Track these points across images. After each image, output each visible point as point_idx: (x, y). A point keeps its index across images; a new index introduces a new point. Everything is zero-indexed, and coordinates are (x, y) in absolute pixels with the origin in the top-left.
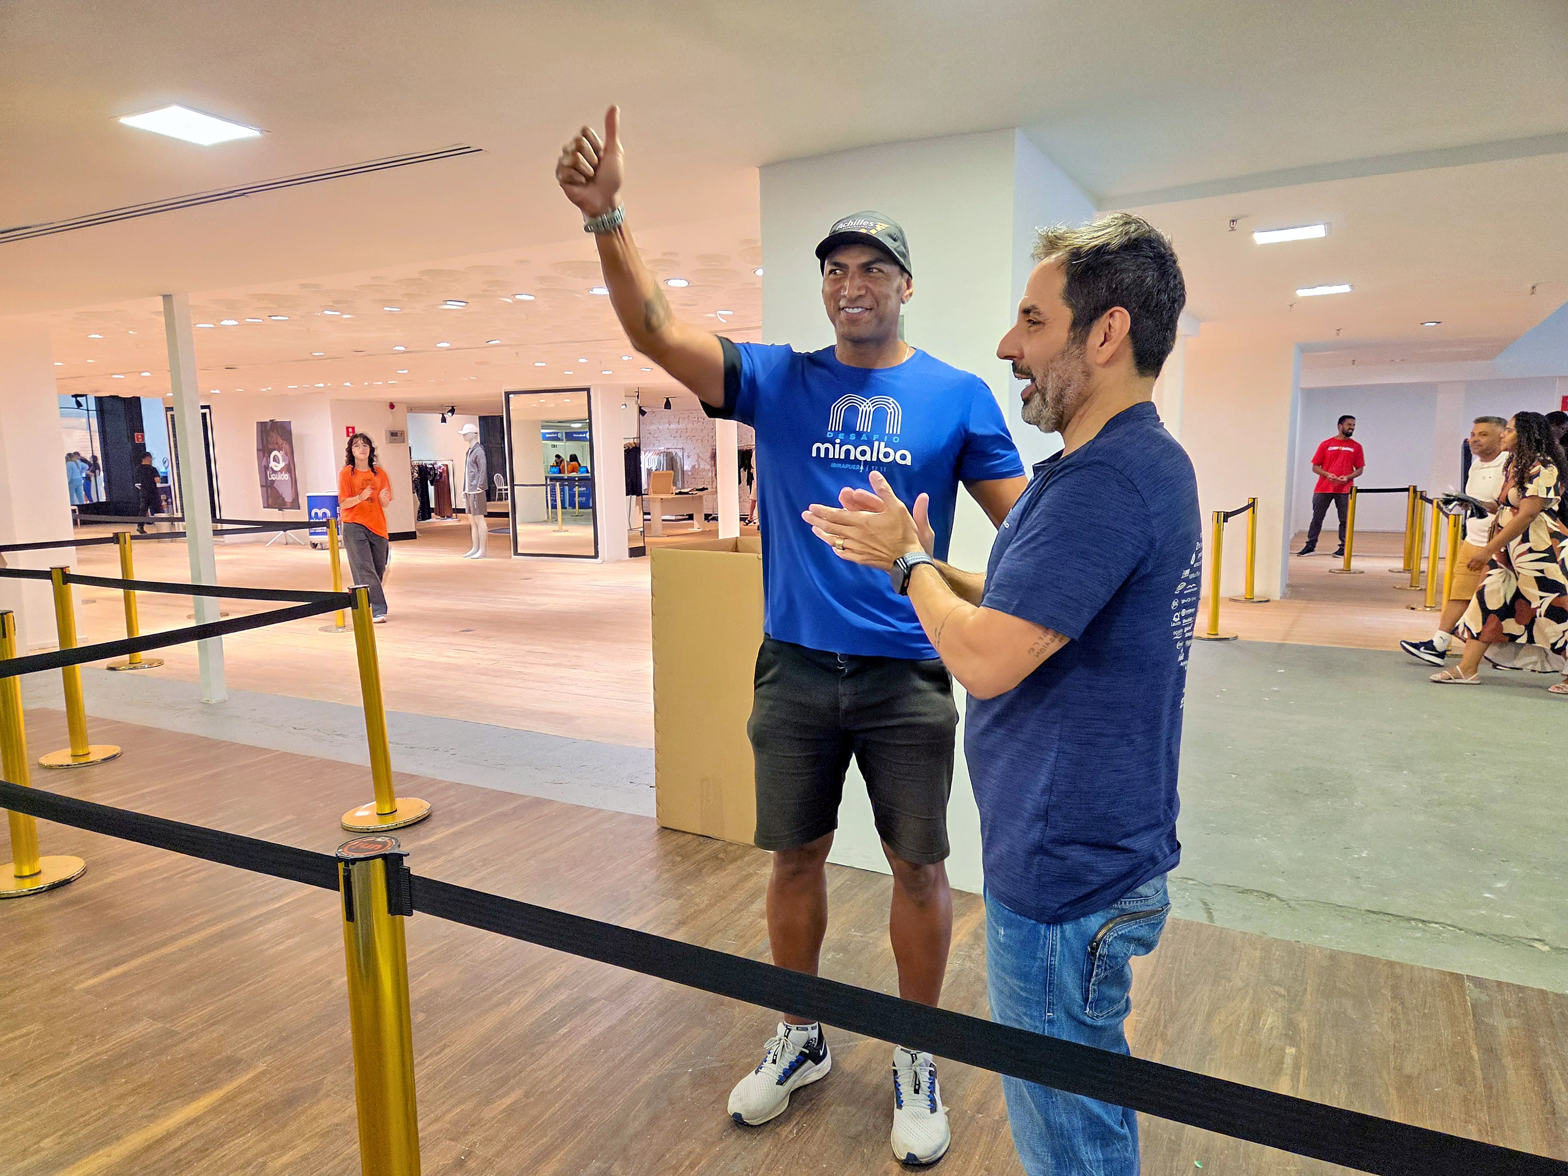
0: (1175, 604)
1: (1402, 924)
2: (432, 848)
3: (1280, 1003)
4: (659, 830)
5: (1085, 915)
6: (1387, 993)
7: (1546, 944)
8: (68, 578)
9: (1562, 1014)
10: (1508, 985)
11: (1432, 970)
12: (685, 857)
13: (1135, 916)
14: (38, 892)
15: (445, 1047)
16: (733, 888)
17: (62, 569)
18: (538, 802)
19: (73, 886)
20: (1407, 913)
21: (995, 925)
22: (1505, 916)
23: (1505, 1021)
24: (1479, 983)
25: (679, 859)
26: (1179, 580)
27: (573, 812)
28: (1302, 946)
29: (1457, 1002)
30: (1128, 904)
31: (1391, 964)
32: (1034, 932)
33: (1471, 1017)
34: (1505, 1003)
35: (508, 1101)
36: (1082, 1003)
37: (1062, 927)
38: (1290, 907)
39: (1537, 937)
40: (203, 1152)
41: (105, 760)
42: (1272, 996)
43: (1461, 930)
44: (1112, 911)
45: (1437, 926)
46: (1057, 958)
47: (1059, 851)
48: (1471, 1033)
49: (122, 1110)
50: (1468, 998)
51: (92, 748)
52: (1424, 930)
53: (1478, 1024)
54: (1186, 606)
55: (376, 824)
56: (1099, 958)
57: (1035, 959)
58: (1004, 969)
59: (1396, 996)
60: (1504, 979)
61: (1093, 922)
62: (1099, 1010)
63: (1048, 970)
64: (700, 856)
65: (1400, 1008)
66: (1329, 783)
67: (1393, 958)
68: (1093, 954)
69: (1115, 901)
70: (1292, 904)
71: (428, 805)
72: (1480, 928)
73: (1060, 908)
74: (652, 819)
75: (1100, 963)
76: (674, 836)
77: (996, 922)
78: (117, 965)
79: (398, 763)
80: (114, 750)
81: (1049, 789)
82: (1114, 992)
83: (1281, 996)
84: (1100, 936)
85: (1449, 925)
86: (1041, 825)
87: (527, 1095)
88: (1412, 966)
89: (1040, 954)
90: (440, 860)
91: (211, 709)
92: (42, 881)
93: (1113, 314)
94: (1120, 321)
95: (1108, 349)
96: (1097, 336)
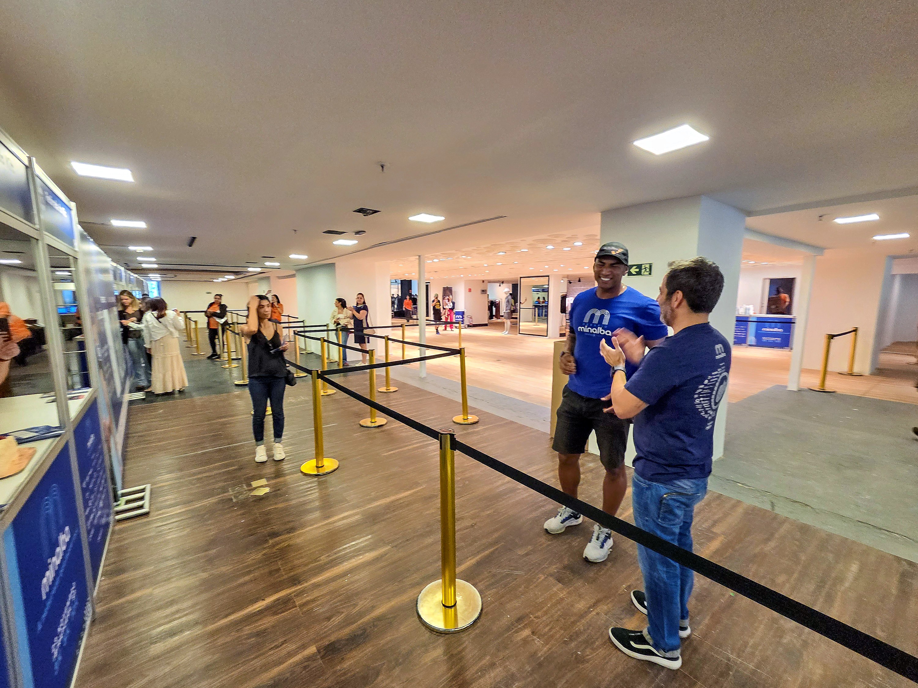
1: (875, 530)
2: (477, 432)
8: (389, 339)
11: (884, 552)
14: (375, 427)
15: (473, 492)
17: (387, 336)
18: (512, 422)
19: (384, 427)
20: (881, 526)
29: (893, 568)
33: (898, 576)
35: (489, 512)
36: (658, 517)
38: (816, 512)
40: (408, 505)
41: (394, 392)
43: (910, 539)
45: (897, 535)
46: (649, 500)
49: (390, 490)
50: (901, 568)
51: (390, 388)
52: (888, 535)
53: (902, 580)
55: (462, 422)
56: (664, 504)
57: (642, 499)
63: (646, 504)
66: (861, 463)
67: (864, 543)
68: (661, 502)
70: (818, 511)
71: (478, 418)
79: (470, 403)
80: (397, 389)
82: (670, 517)
84: (664, 497)
85: (904, 536)
87: (494, 512)
90: (479, 437)
91: (422, 379)
92: (377, 424)
93: (678, 292)
94: (679, 295)
95: (676, 304)
96: (674, 298)
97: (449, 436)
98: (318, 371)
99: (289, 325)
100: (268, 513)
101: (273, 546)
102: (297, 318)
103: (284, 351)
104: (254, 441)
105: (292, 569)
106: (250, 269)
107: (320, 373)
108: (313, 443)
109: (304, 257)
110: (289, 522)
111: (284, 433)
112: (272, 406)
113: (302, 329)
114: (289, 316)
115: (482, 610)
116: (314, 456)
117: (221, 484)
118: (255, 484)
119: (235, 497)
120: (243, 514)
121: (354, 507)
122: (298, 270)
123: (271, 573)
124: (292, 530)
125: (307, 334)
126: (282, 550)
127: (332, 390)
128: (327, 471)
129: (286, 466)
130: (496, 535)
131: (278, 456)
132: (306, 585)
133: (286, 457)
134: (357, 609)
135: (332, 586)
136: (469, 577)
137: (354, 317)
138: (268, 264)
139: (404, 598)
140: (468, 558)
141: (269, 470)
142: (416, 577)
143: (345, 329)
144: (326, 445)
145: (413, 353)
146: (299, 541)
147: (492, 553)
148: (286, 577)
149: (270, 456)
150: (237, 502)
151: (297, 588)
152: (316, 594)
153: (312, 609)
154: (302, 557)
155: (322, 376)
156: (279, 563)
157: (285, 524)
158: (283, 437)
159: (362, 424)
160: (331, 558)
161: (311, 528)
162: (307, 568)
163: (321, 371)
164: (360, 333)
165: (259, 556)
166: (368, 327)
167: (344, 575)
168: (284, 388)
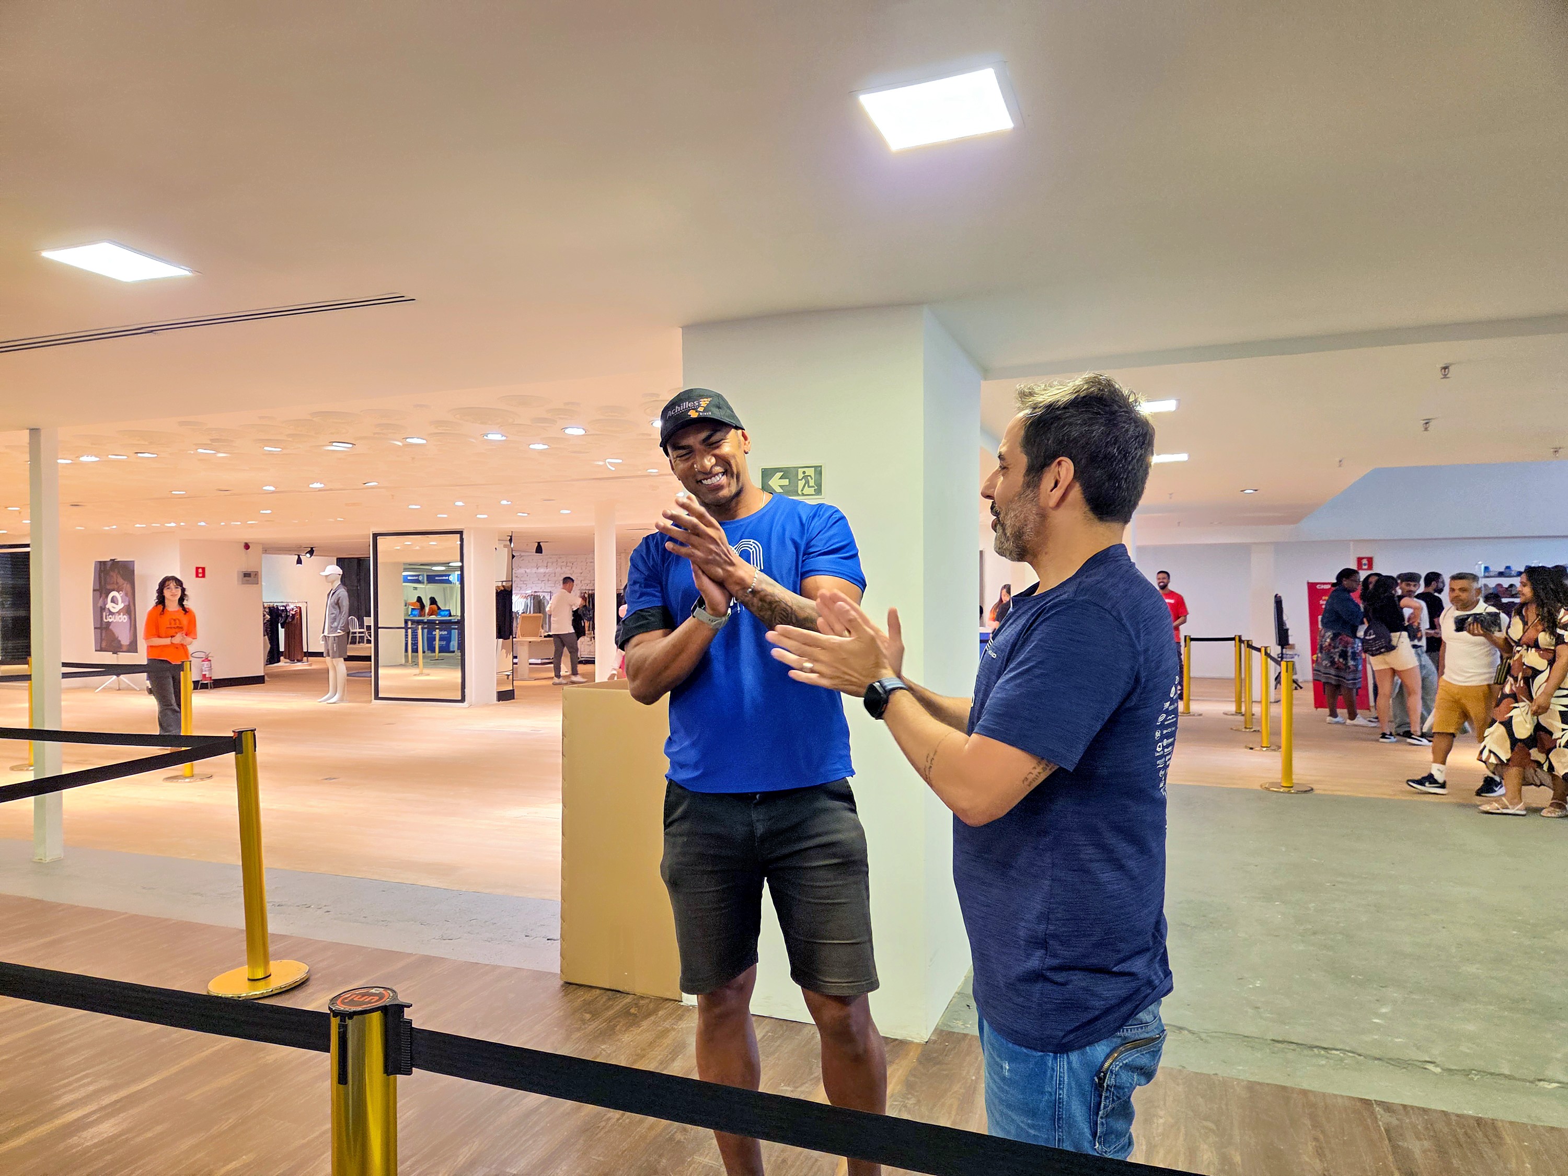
0: (1158, 734)
1: (1306, 1052)
3: (1212, 1139)
4: (562, 986)
5: (1090, 1043)
6: (1308, 1122)
7: (1437, 1066)
9: (1466, 1133)
10: (1412, 1107)
11: (1342, 1096)
12: (595, 1015)
13: (1137, 1044)
16: (651, 1044)
20: (1309, 1042)
21: (998, 1059)
22: (1397, 1040)
23: (1418, 1143)
24: (1388, 1107)
25: (588, 1016)
26: (1161, 711)
27: (469, 970)
28: (1221, 1079)
29: (1371, 1128)
30: (1129, 1032)
31: (1305, 1093)
32: (1042, 1063)
33: (1387, 1142)
34: (1414, 1126)
36: (1091, 1138)
37: (1068, 1057)
38: (1202, 1040)
39: (1428, 1059)
42: (1202, 1131)
43: (1360, 1055)
44: (1115, 1040)
45: (1338, 1052)
46: (1065, 1091)
47: (1059, 977)
48: (1390, 1158)
50: (1380, 1123)
52: (1327, 1058)
53: (1395, 1148)
54: (1167, 736)
55: (246, 992)
56: (1107, 1089)
57: (1043, 1093)
58: (1009, 1106)
59: (1316, 1125)
60: (1407, 1102)
61: (1099, 1050)
62: (1108, 1145)
63: (1056, 1105)
64: (610, 1013)
65: (1321, 1137)
66: (1212, 916)
67: (1305, 1086)
68: (1101, 1085)
69: (1118, 1029)
70: (1203, 1036)
71: (306, 968)
72: (1377, 1052)
73: (1064, 1037)
74: (555, 975)
75: (1108, 1095)
76: (580, 992)
77: (999, 1056)
81: (1045, 917)
82: (1119, 1125)
83: (1211, 1130)
84: (1107, 1065)
85: (1348, 1051)
86: (1039, 953)
88: (1324, 1094)
89: (1048, 1089)
93: (1060, 463)
94: (1066, 470)
95: (1056, 495)
96: (1048, 481)
97: (377, 1014)
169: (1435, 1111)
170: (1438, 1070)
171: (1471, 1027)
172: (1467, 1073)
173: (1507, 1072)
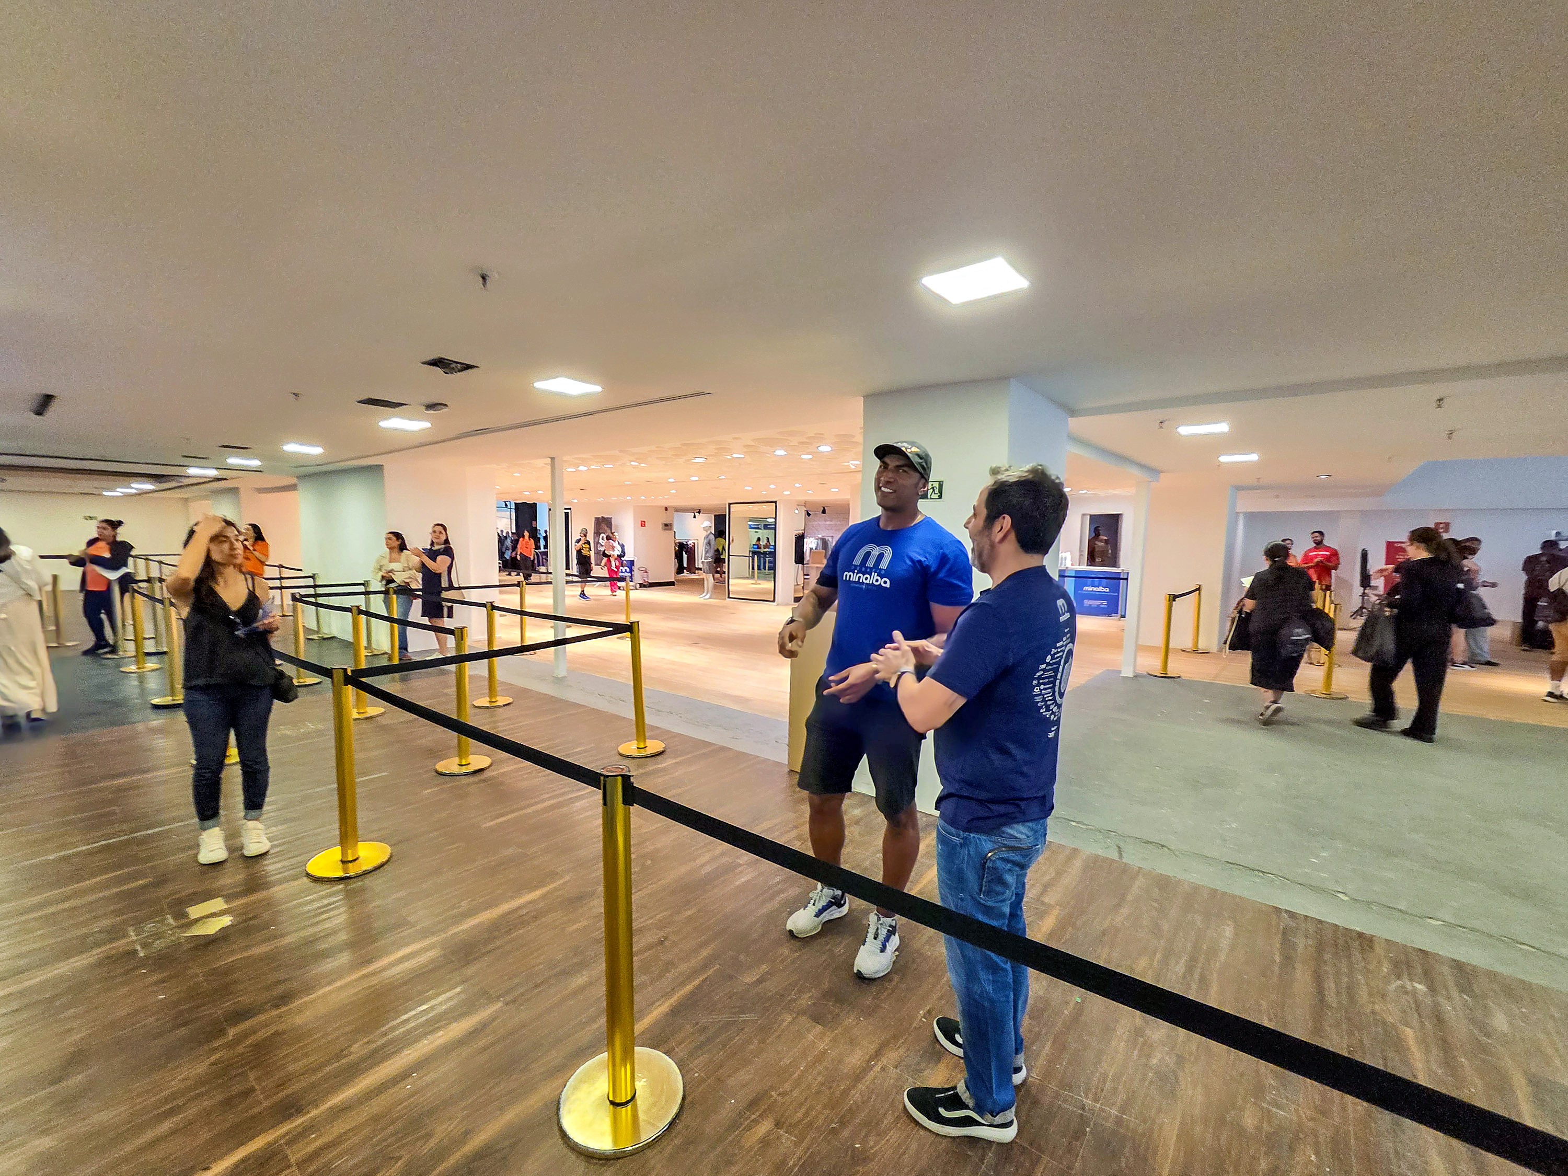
1: (1249, 873)
2: (664, 770)
4: (789, 771)
7: (1347, 896)
8: (494, 608)
10: (1313, 918)
11: (1260, 903)
14: (468, 774)
15: (660, 880)
17: (491, 603)
18: (723, 749)
19: (486, 772)
20: (1252, 866)
22: (1324, 875)
23: (1304, 941)
24: (1292, 915)
27: (742, 756)
28: (1177, 880)
29: (1273, 926)
31: (1233, 896)
32: (954, 849)
33: (1281, 935)
34: (1307, 930)
35: (689, 913)
36: (978, 891)
37: (969, 848)
38: (1175, 855)
39: (1342, 891)
40: (536, 918)
41: (504, 705)
42: (1149, 908)
43: (1289, 880)
45: (1273, 876)
46: (965, 865)
48: (1278, 945)
49: (499, 891)
50: (1282, 924)
51: (498, 698)
52: (1264, 879)
53: (1285, 941)
55: (636, 754)
56: (988, 868)
57: (955, 863)
60: (1310, 914)
61: (985, 847)
62: (988, 897)
63: (960, 871)
66: (1222, 778)
67: (1238, 893)
68: (985, 865)
70: (1177, 853)
71: (664, 746)
72: (1303, 881)
74: (785, 764)
75: (989, 871)
78: (502, 816)
79: (650, 719)
80: (510, 700)
82: (999, 888)
83: (1155, 908)
84: (989, 855)
85: (1281, 877)
87: (699, 912)
88: (1247, 899)
90: (667, 777)
91: (558, 681)
92: (471, 769)
93: (1004, 518)
94: (1006, 521)
95: (1001, 535)
96: (997, 527)
97: (620, 778)
98: (345, 670)
99: (281, 583)
100: (229, 970)
101: (238, 1040)
102: (301, 570)
103: (269, 631)
104: (197, 820)
105: (281, 1085)
106: (192, 471)
107: (349, 673)
108: (336, 814)
109: (317, 451)
110: (278, 982)
111: (267, 800)
112: (240, 746)
113: (311, 591)
114: (281, 566)
115: (684, 1099)
116: (338, 840)
117: (105, 923)
118: (195, 912)
119: (145, 946)
120: (163, 981)
121: (426, 933)
122: (301, 477)
123: (228, 1103)
124: (285, 999)
125: (321, 600)
126: (257, 1046)
127: (375, 708)
128: (364, 868)
129: (271, 867)
130: (705, 953)
131: (252, 849)
132: (314, 1113)
133: (273, 847)
134: (432, 1142)
135: (376, 1106)
136: (657, 1041)
137: (424, 568)
138: (233, 461)
139: (534, 1102)
140: (653, 1003)
141: (232, 878)
142: (555, 1056)
143: (405, 591)
144: (362, 816)
145: (543, 632)
146: (299, 1020)
147: (699, 987)
148: (266, 1104)
149: (235, 849)
150: (147, 957)
151: (293, 1125)
152: (339, 1128)
153: (330, 1162)
154: (306, 1055)
155: (355, 679)
156: (252, 1076)
157: (268, 988)
158: (266, 808)
159: (440, 770)
160: (374, 1046)
161: (328, 988)
162: (320, 1075)
163: (352, 671)
164: (434, 598)
165: (201, 1068)
166: (451, 587)
167: (403, 1076)
168: (269, 710)
169: (1328, 923)
170: (1345, 898)
171: (1391, 875)
172: (1369, 903)
173: (1403, 908)
